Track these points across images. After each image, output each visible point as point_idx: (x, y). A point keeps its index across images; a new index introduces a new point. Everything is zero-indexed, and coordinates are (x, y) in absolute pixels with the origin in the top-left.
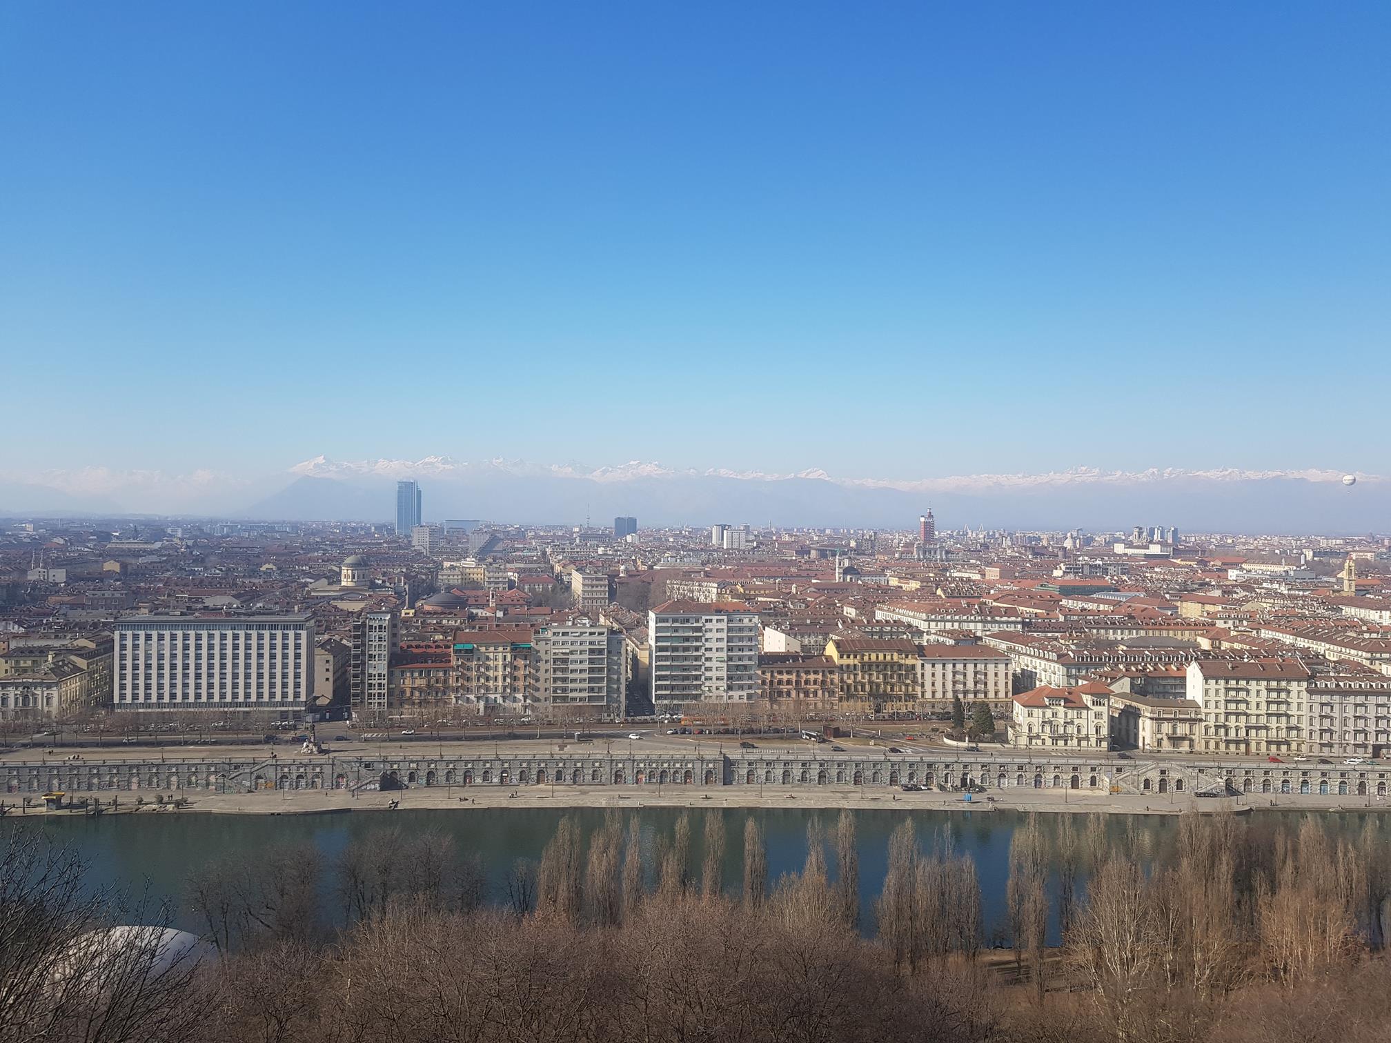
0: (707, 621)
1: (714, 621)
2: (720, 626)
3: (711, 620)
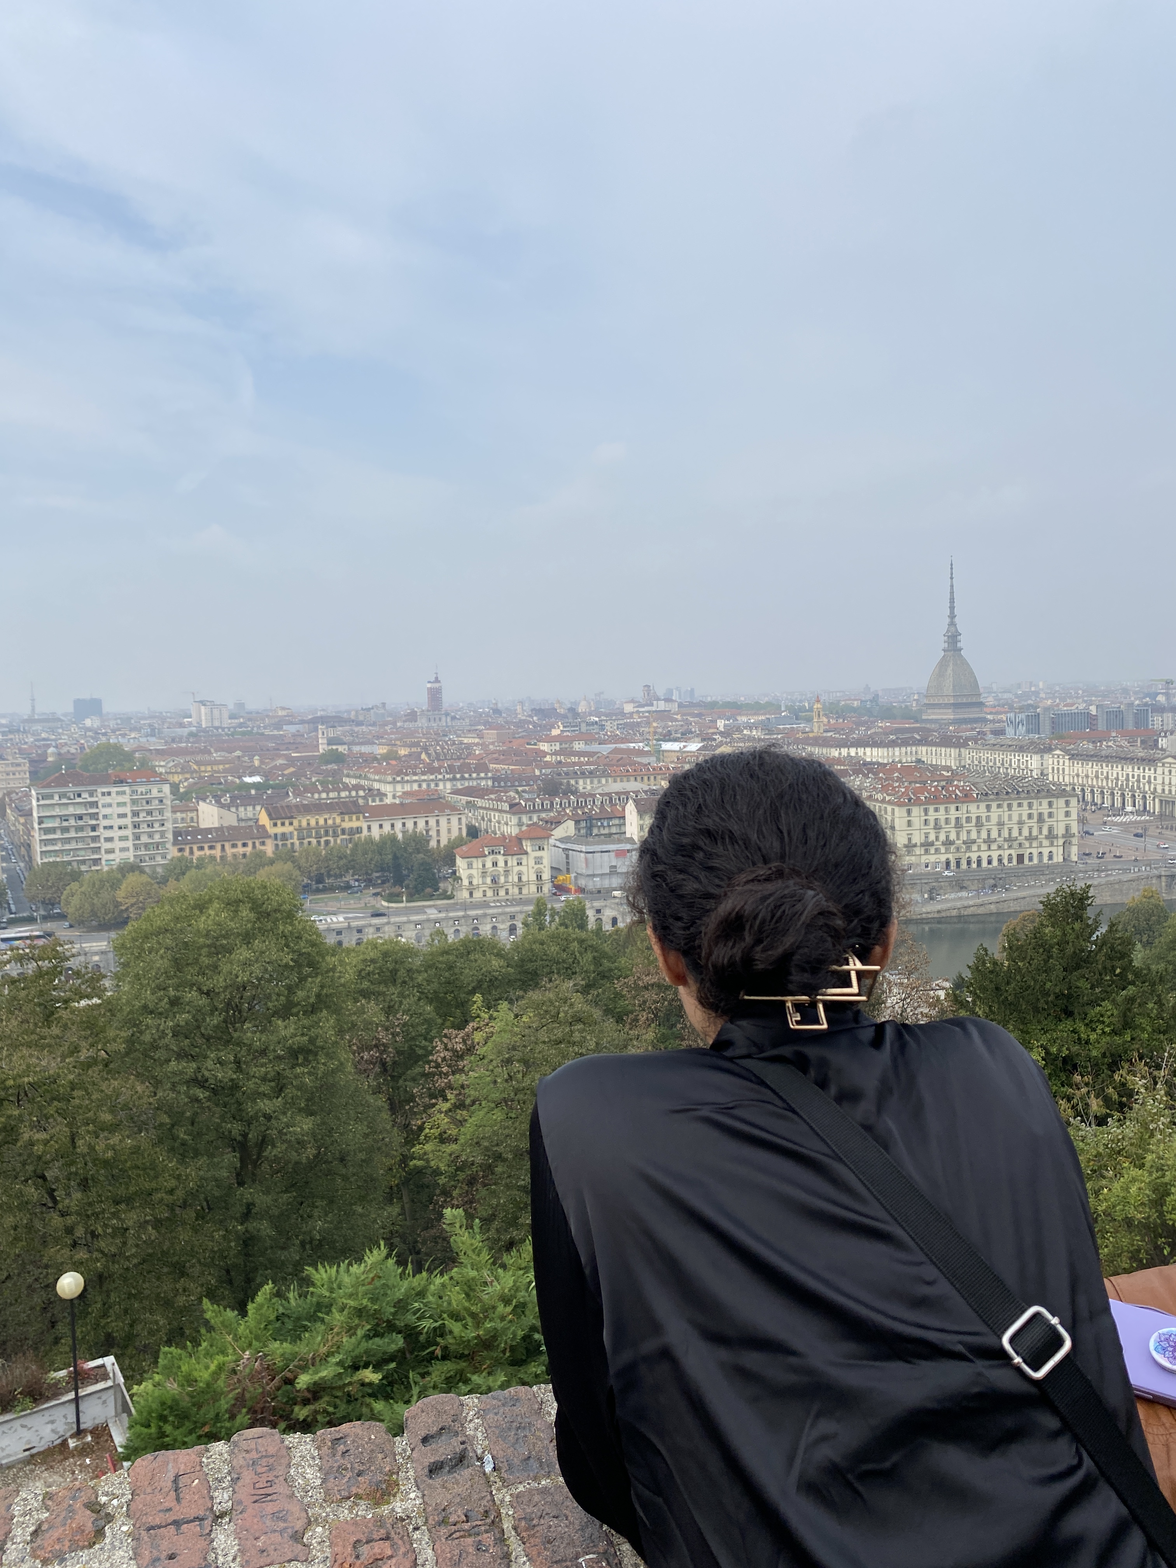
0: (103, 794)
1: (113, 795)
2: (121, 799)
3: (109, 794)
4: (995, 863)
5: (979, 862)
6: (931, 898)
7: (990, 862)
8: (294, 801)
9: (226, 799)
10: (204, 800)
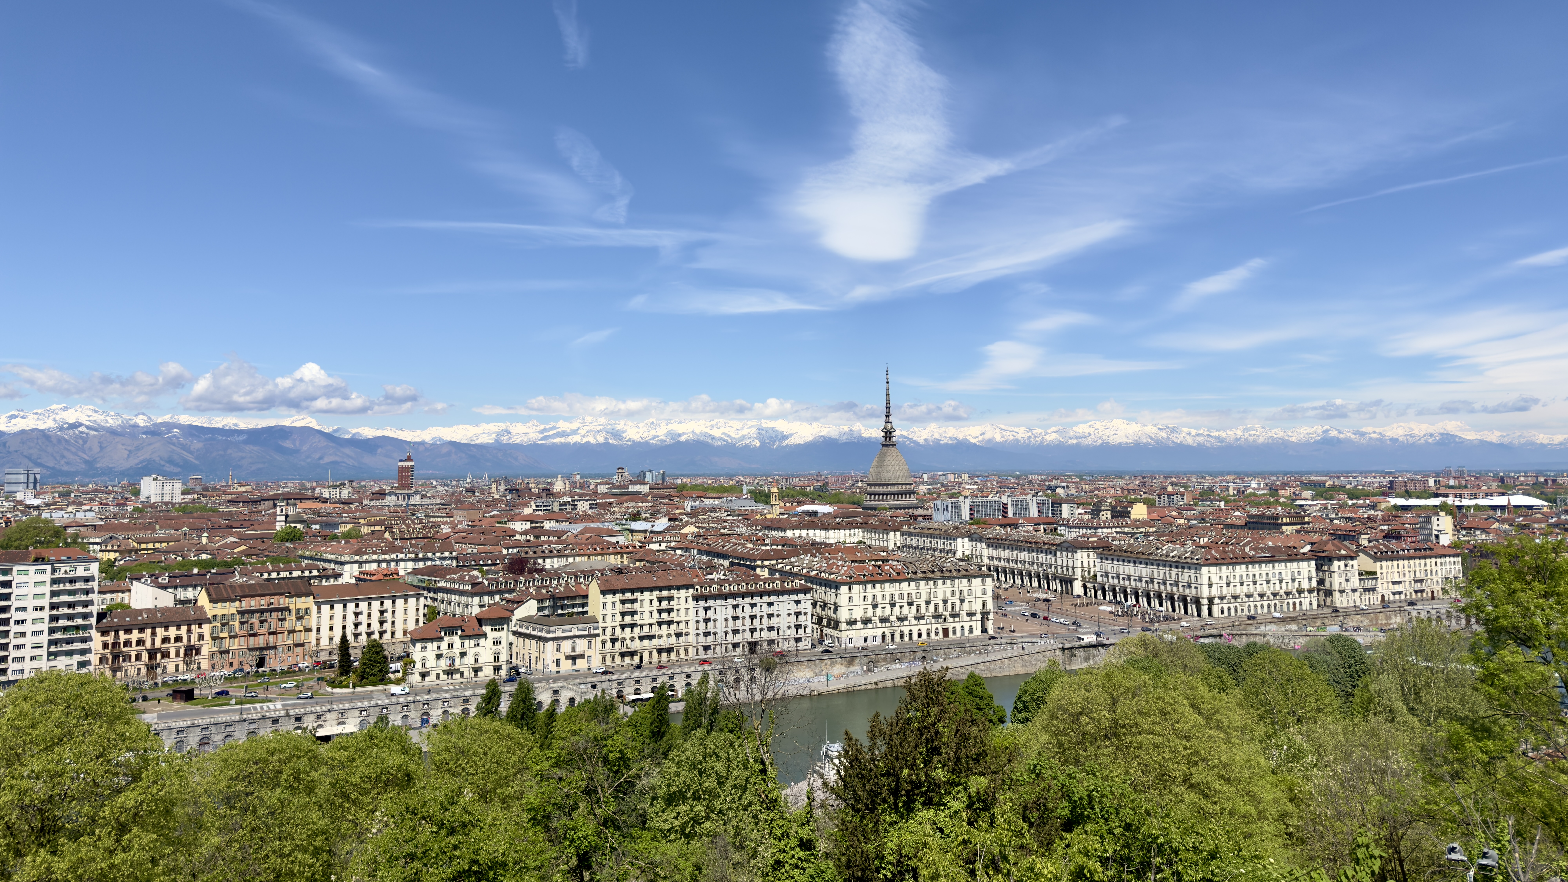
0: (19, 573)
1: (31, 574)
2: (40, 578)
3: (27, 572)
4: (924, 636)
5: (911, 635)
6: (869, 670)
7: (920, 635)
8: (240, 581)
9: (164, 579)
10: (138, 579)
